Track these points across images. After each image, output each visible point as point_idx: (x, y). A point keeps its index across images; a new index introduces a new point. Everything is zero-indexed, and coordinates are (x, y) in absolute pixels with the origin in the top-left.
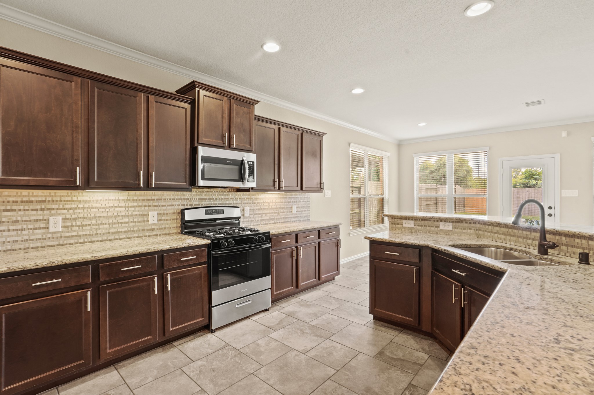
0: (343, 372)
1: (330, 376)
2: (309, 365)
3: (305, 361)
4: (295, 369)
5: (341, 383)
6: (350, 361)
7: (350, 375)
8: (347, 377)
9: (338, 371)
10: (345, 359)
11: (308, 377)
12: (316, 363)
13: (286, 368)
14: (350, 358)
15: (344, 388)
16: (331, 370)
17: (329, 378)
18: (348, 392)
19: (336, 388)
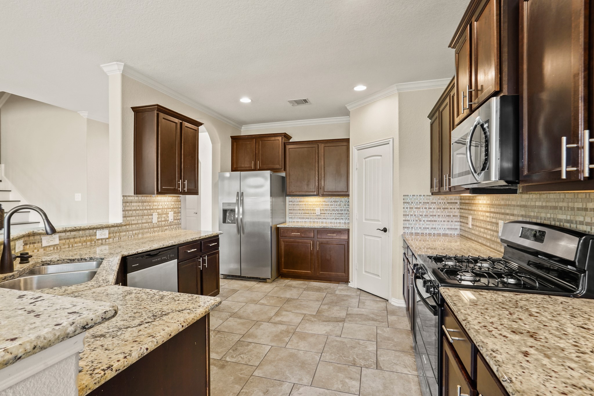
0: (246, 376)
1: (257, 369)
2: (281, 374)
3: (287, 376)
4: (292, 366)
5: (246, 366)
6: (241, 390)
7: (239, 375)
8: (242, 372)
9: (252, 375)
10: (247, 391)
11: (276, 363)
12: (276, 377)
13: (300, 364)
14: (242, 392)
15: (243, 363)
16: (259, 374)
17: (257, 367)
18: (239, 361)
19: (249, 361)
